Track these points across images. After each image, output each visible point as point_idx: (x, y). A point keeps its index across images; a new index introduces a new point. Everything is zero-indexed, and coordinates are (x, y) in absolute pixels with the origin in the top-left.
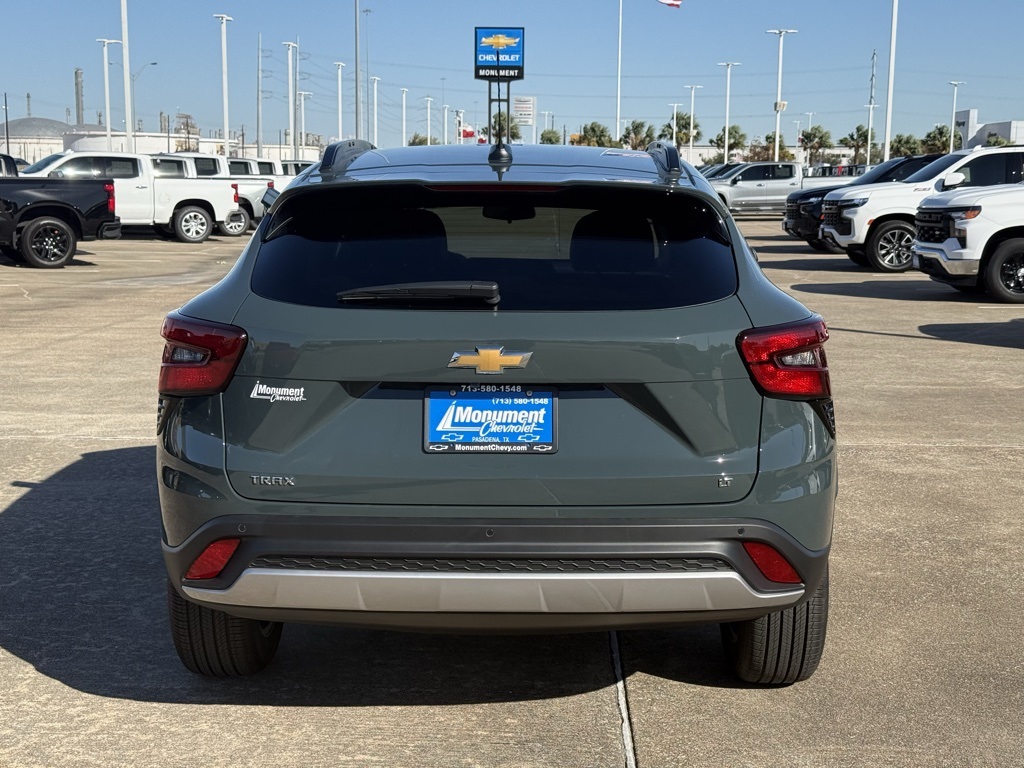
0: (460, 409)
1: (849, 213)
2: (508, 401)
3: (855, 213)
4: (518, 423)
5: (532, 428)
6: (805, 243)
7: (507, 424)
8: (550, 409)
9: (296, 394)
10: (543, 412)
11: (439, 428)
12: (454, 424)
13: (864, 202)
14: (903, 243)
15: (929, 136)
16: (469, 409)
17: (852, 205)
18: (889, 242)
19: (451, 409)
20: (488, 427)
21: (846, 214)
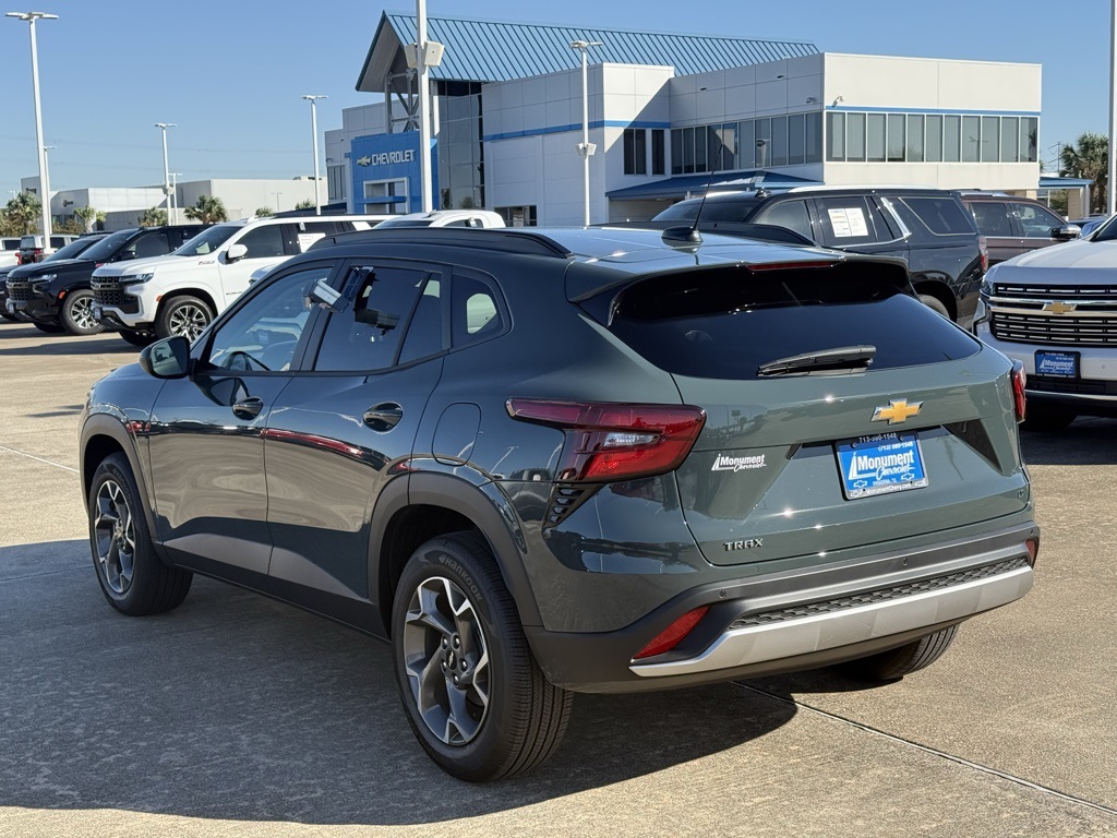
0: (860, 458)
1: (135, 289)
2: (888, 447)
3: (141, 289)
4: (898, 466)
5: (908, 468)
6: (32, 325)
7: (891, 467)
8: (915, 449)
9: (757, 461)
10: (911, 453)
11: (850, 478)
12: (859, 473)
13: (148, 277)
14: (194, 319)
15: (10, 204)
16: (865, 457)
17: (134, 281)
18: (180, 318)
19: (854, 458)
20: (880, 472)
21: (130, 290)
